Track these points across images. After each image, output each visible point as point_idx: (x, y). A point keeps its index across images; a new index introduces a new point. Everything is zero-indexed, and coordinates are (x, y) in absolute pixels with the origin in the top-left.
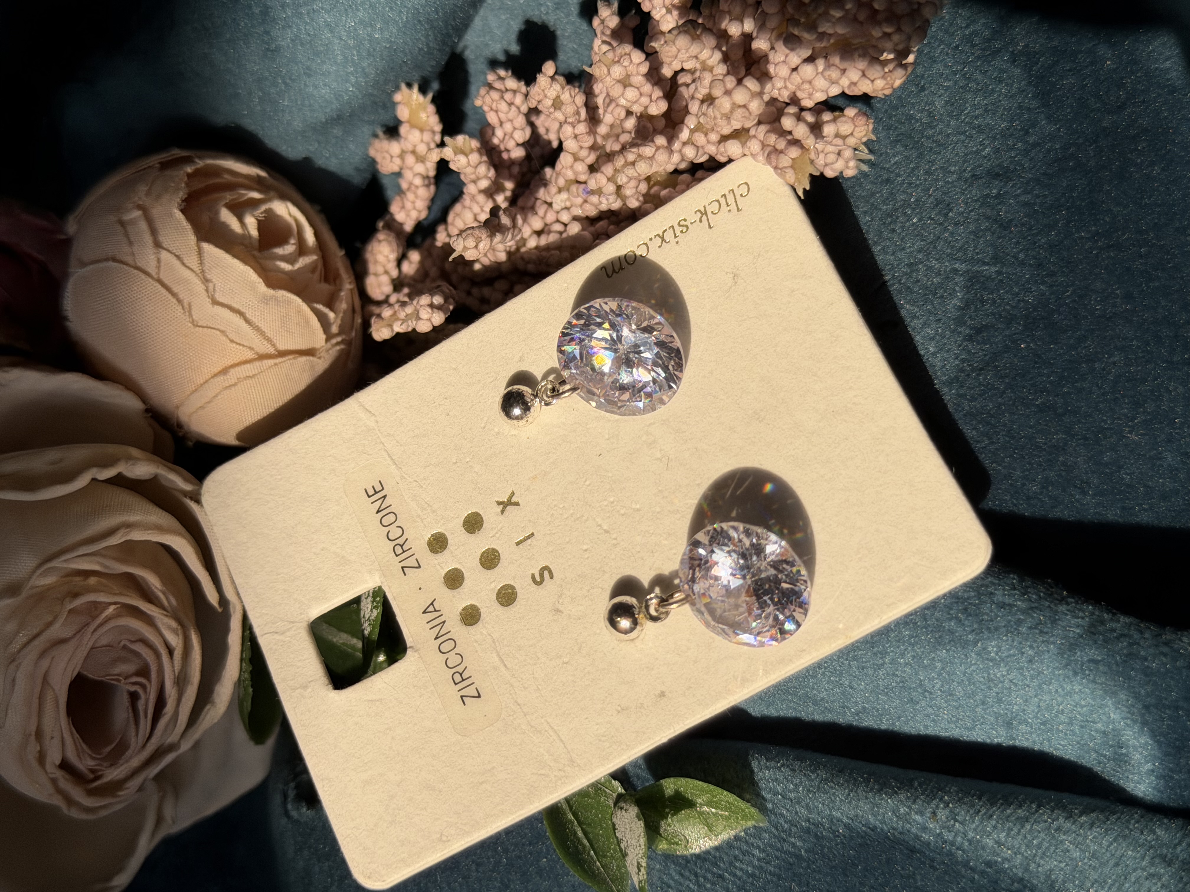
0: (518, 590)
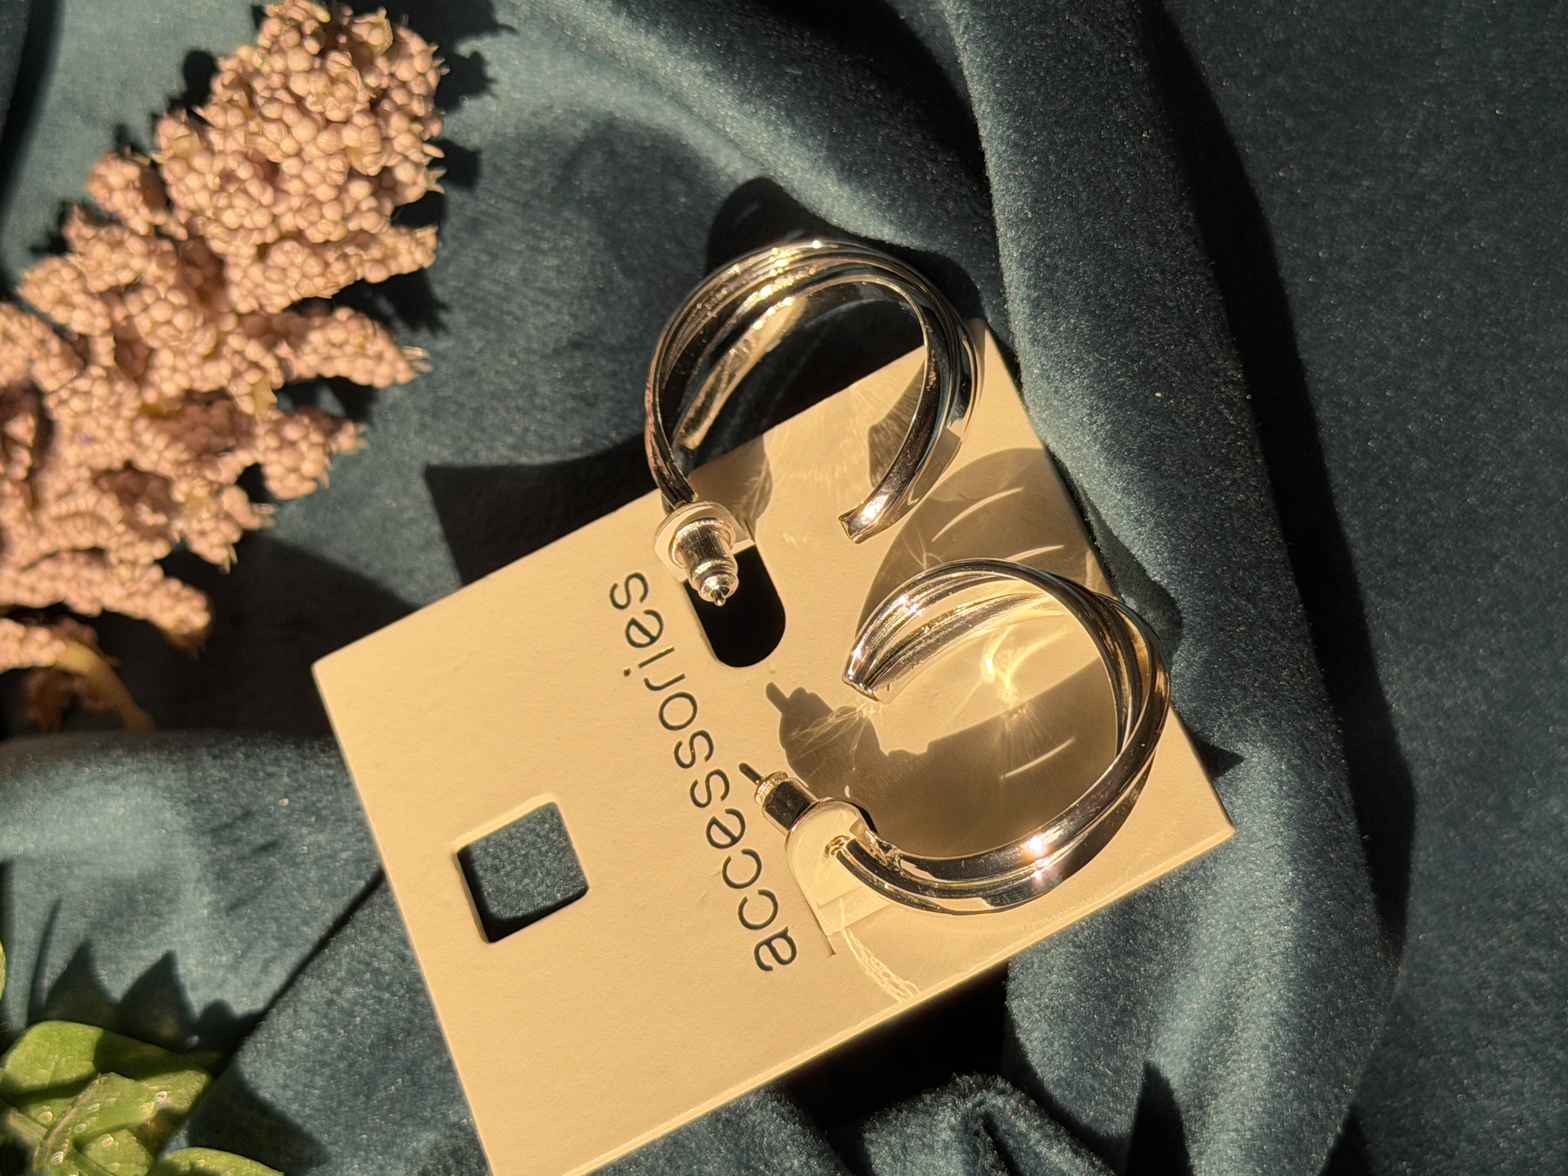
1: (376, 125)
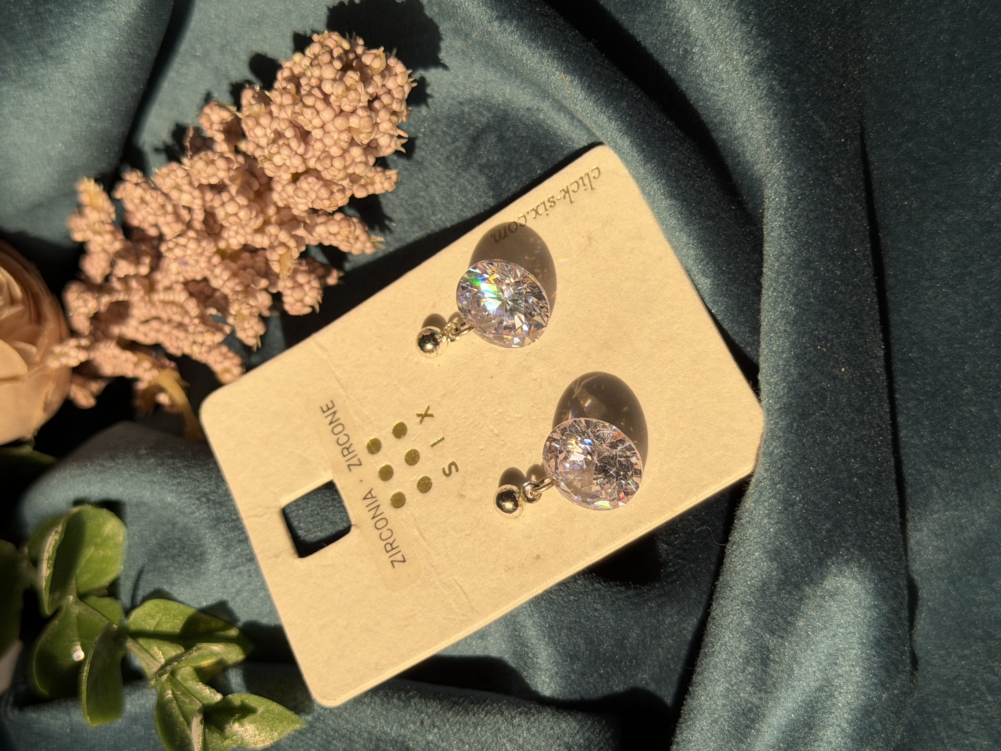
0: (433, 481)
1: (370, 116)
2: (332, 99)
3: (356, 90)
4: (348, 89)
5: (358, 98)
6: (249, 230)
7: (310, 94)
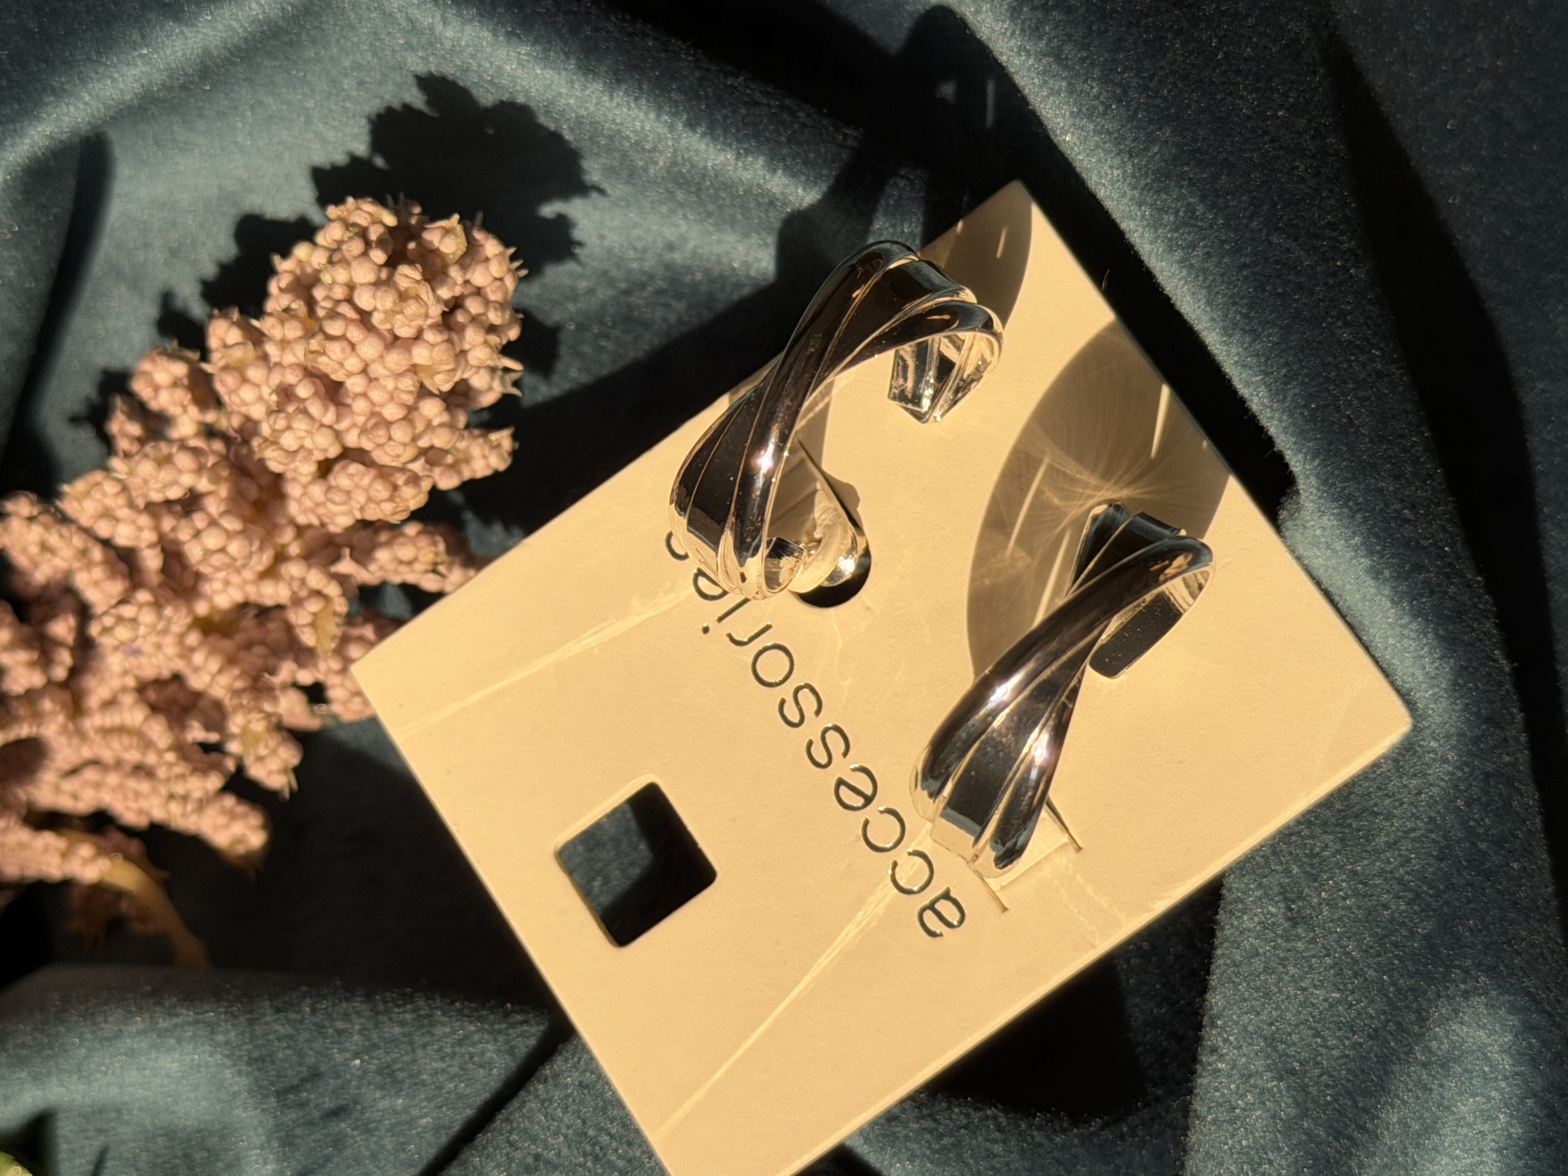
1: (449, 341)
2: (376, 319)
3: (417, 297)
4: (403, 297)
5: (423, 310)
6: (248, 575)
7: (333, 315)
